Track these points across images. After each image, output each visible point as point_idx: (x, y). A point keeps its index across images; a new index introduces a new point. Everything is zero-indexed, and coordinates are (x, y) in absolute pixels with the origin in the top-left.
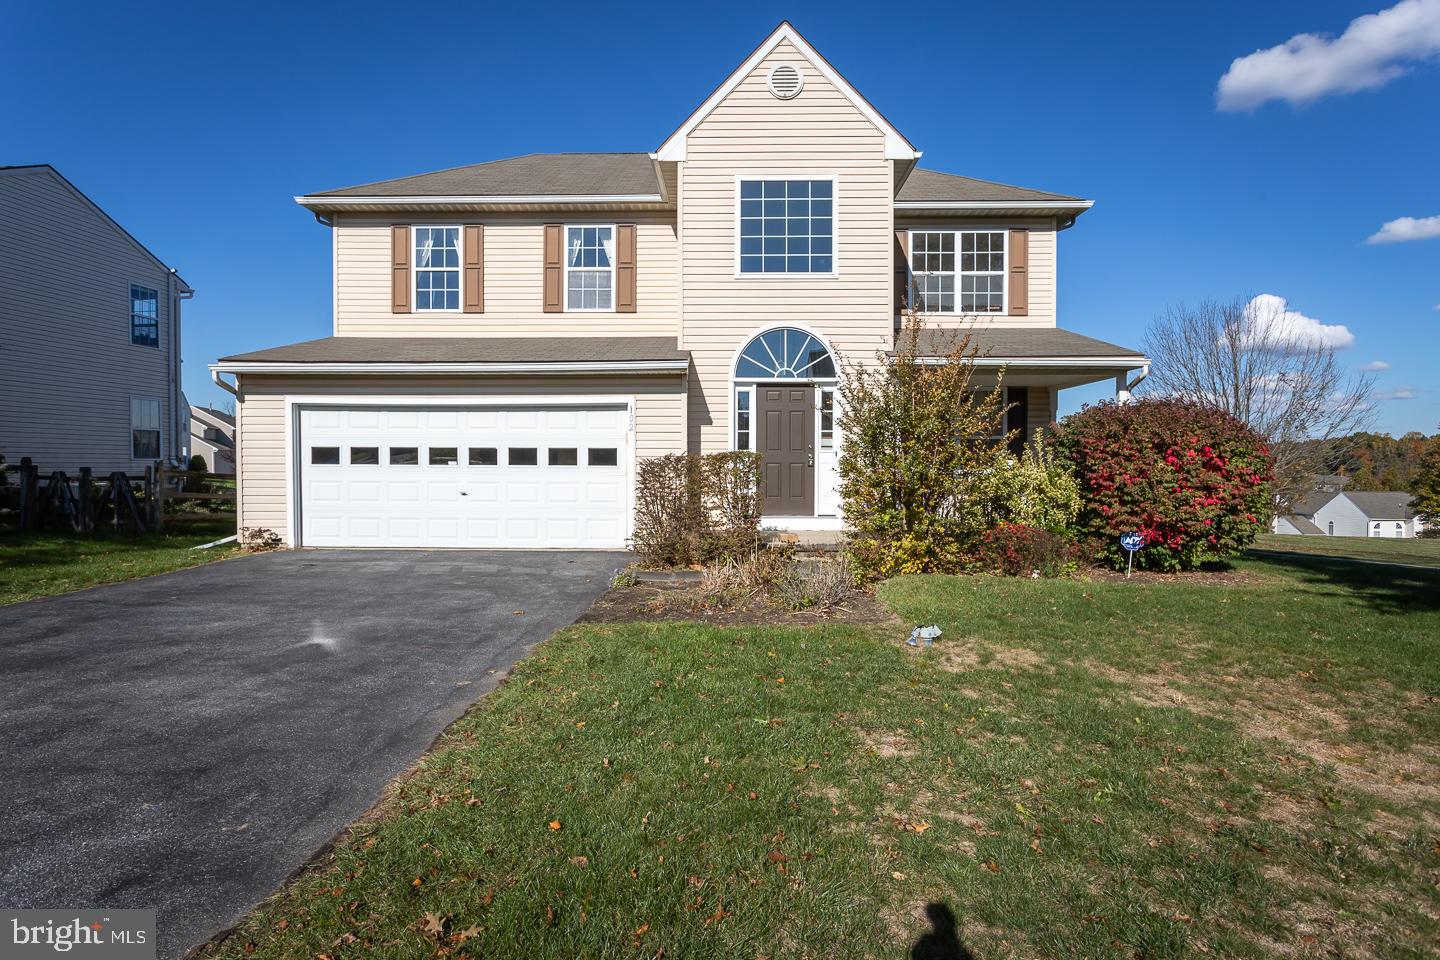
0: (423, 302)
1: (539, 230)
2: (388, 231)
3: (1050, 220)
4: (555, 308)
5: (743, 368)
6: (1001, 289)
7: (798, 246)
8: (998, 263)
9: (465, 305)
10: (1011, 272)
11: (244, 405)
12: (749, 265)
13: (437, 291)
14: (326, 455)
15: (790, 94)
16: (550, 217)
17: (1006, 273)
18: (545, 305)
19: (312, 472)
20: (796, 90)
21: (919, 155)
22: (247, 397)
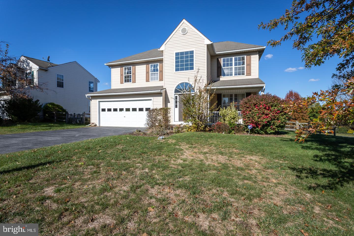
0: (126, 81)
1: (145, 66)
2: (120, 68)
3: (257, 52)
4: (148, 81)
5: (176, 91)
6: (244, 70)
7: (187, 65)
8: (243, 63)
9: (132, 81)
10: (247, 65)
11: (92, 101)
12: (177, 70)
13: (127, 79)
14: (104, 110)
15: (185, 33)
16: (147, 63)
17: (245, 66)
18: (146, 80)
19: (102, 113)
20: (186, 33)
21: (212, 43)
22: (92, 100)
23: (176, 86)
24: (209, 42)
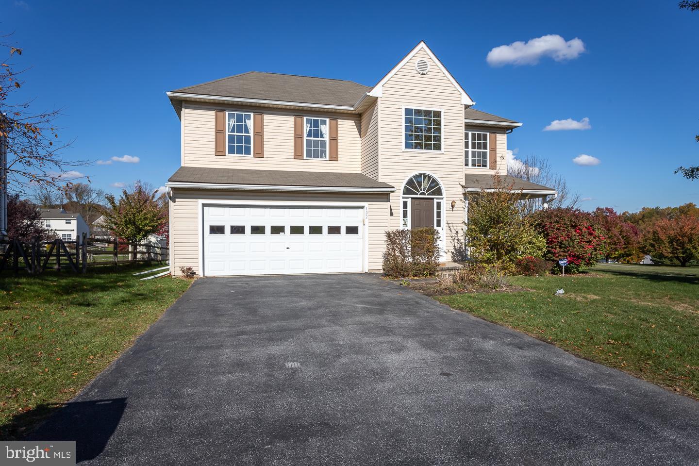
0: (231, 151)
1: (292, 118)
2: (213, 113)
3: (504, 129)
4: (300, 157)
5: (407, 191)
6: (486, 158)
7: (428, 138)
8: (485, 147)
9: (254, 154)
10: (490, 151)
11: (175, 204)
13: (240, 145)
14: (217, 230)
15: (425, 72)
16: (298, 112)
17: (488, 151)
18: (295, 156)
19: (210, 238)
20: (427, 71)
21: (474, 103)
22: (177, 200)
23: (407, 179)
24: (469, 102)
